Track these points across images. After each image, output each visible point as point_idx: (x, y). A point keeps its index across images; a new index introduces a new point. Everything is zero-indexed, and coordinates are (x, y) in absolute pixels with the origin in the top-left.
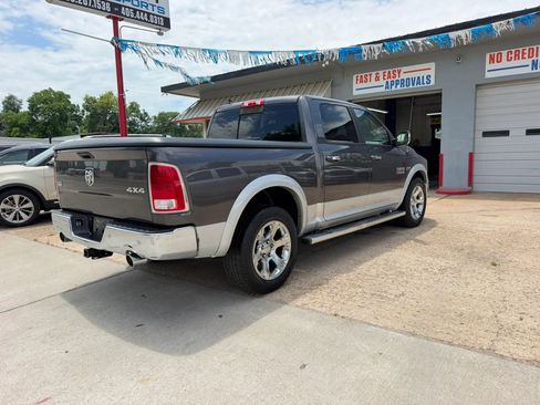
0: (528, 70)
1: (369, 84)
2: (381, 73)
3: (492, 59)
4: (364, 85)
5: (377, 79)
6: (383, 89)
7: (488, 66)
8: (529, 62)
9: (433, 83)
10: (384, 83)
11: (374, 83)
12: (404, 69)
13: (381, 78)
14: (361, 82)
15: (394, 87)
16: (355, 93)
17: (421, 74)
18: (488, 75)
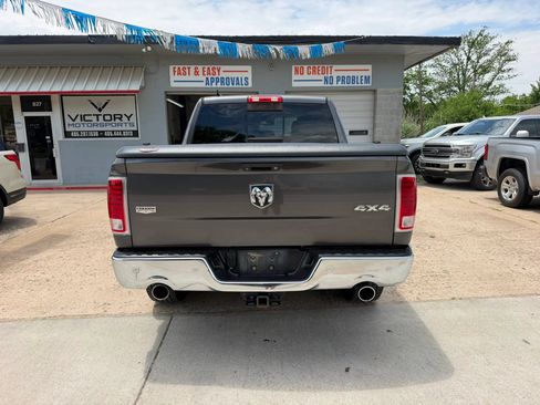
0: (321, 84)
1: (187, 78)
2: (200, 68)
3: (296, 70)
4: (182, 78)
5: (197, 73)
6: (203, 85)
7: (294, 77)
8: (322, 77)
9: (250, 85)
10: (204, 79)
11: (193, 77)
12: (223, 68)
13: (201, 73)
14: (179, 74)
15: (214, 84)
16: (173, 85)
17: (239, 75)
18: (295, 84)
